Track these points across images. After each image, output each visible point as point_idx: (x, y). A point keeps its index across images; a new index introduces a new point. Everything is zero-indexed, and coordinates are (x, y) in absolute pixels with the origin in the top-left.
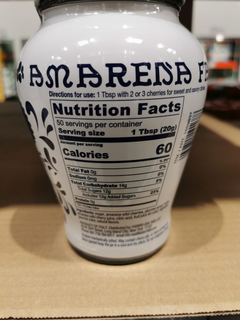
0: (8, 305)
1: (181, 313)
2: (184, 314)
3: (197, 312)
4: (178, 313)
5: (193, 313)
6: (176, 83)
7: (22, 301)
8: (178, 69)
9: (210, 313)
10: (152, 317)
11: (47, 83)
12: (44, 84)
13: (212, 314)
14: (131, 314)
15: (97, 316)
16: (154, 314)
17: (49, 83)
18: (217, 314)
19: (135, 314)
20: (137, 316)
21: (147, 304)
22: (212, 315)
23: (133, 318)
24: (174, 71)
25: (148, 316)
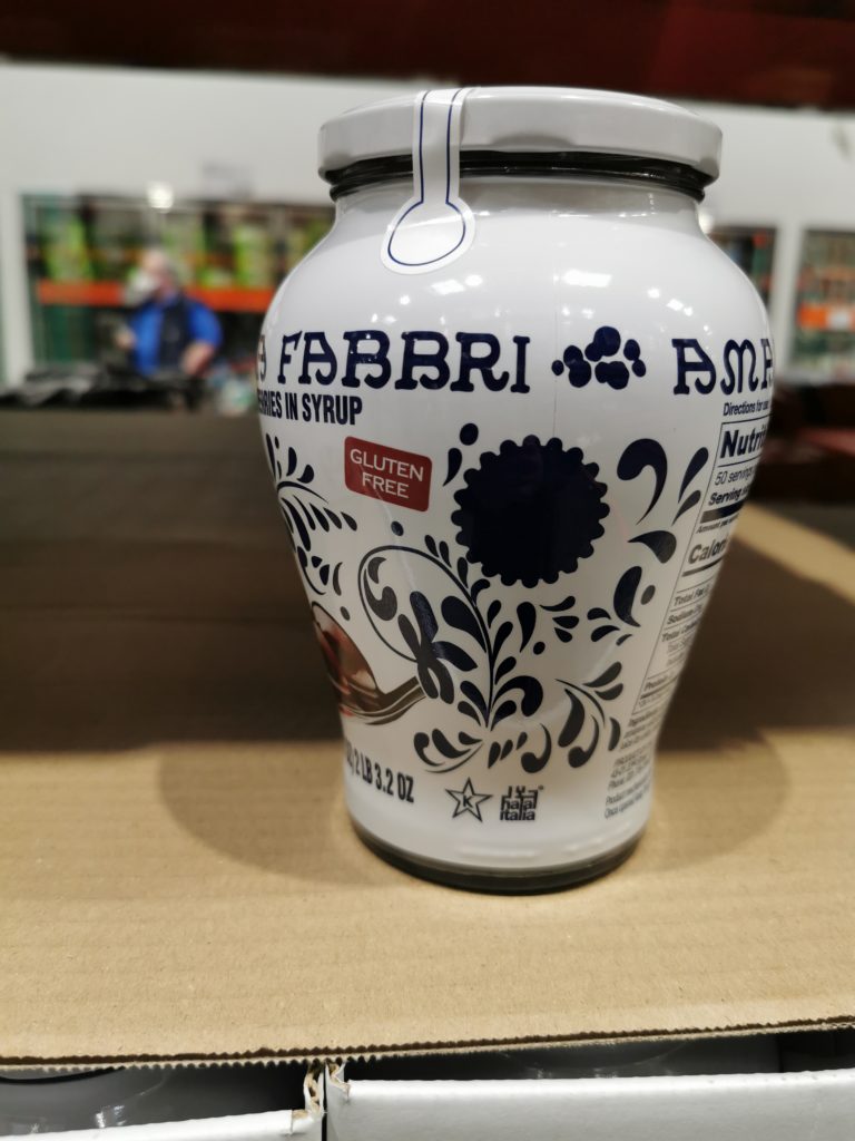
0: (245, 1017)
1: (741, 1024)
2: (750, 1027)
3: (785, 1020)
4: (735, 1024)
5: (774, 1022)
7: (282, 1004)
9: (820, 1021)
10: (665, 1037)
11: (723, 382)
12: (718, 386)
13: (824, 1024)
14: (608, 1030)
15: (514, 1037)
16: (670, 1028)
17: (728, 383)
18: (839, 1025)
19: (618, 1030)
20: (624, 1034)
21: (647, 1002)
22: (825, 1027)
23: (612, 1041)
25: (655, 1032)
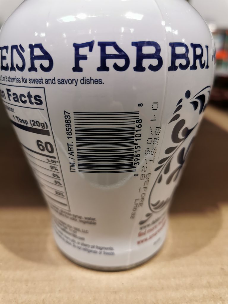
6: (30, 70)
8: (32, 52)
24: (27, 55)
